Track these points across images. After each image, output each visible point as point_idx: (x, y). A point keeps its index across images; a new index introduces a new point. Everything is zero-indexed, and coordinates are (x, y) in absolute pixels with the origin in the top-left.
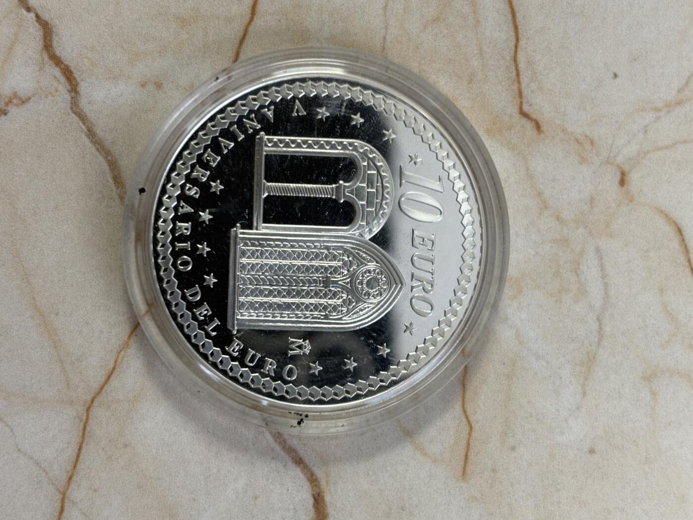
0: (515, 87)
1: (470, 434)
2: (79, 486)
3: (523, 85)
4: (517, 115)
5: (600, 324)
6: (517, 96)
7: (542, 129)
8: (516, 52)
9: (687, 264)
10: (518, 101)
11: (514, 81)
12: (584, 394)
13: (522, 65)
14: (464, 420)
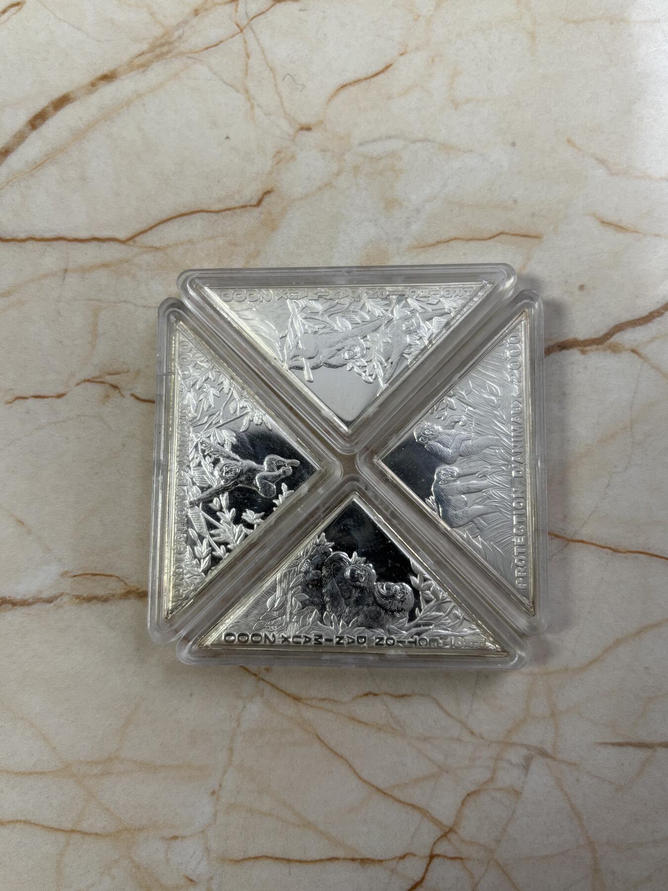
0: (238, 211)
1: (507, 234)
2: (562, 529)
3: (237, 205)
4: (260, 209)
5: (417, 141)
6: (245, 209)
7: (270, 189)
8: (211, 212)
9: (368, 80)
10: (249, 208)
11: (234, 212)
12: (471, 151)
13: (221, 206)
14: (496, 239)
